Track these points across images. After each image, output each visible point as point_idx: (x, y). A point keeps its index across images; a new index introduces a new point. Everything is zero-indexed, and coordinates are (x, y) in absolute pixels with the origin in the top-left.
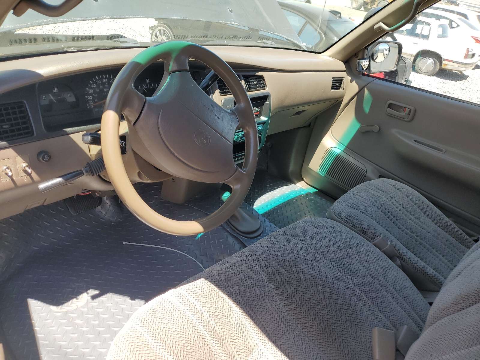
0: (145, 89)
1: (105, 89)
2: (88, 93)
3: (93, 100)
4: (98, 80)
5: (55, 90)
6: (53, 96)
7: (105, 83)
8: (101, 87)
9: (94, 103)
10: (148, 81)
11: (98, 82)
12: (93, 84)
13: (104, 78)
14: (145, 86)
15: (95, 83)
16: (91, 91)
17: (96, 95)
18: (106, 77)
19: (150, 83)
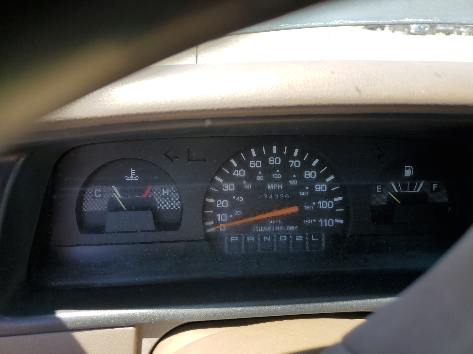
0: (397, 195)
1: (269, 186)
2: (220, 190)
3: (229, 211)
4: (256, 159)
5: (130, 176)
6: (122, 192)
7: (274, 168)
8: (260, 178)
9: (230, 220)
10: (408, 172)
11: (253, 164)
12: (238, 168)
13: (275, 156)
14: (397, 186)
15: (243, 165)
16: (229, 187)
17: (239, 199)
18: (280, 153)
19: (412, 179)
